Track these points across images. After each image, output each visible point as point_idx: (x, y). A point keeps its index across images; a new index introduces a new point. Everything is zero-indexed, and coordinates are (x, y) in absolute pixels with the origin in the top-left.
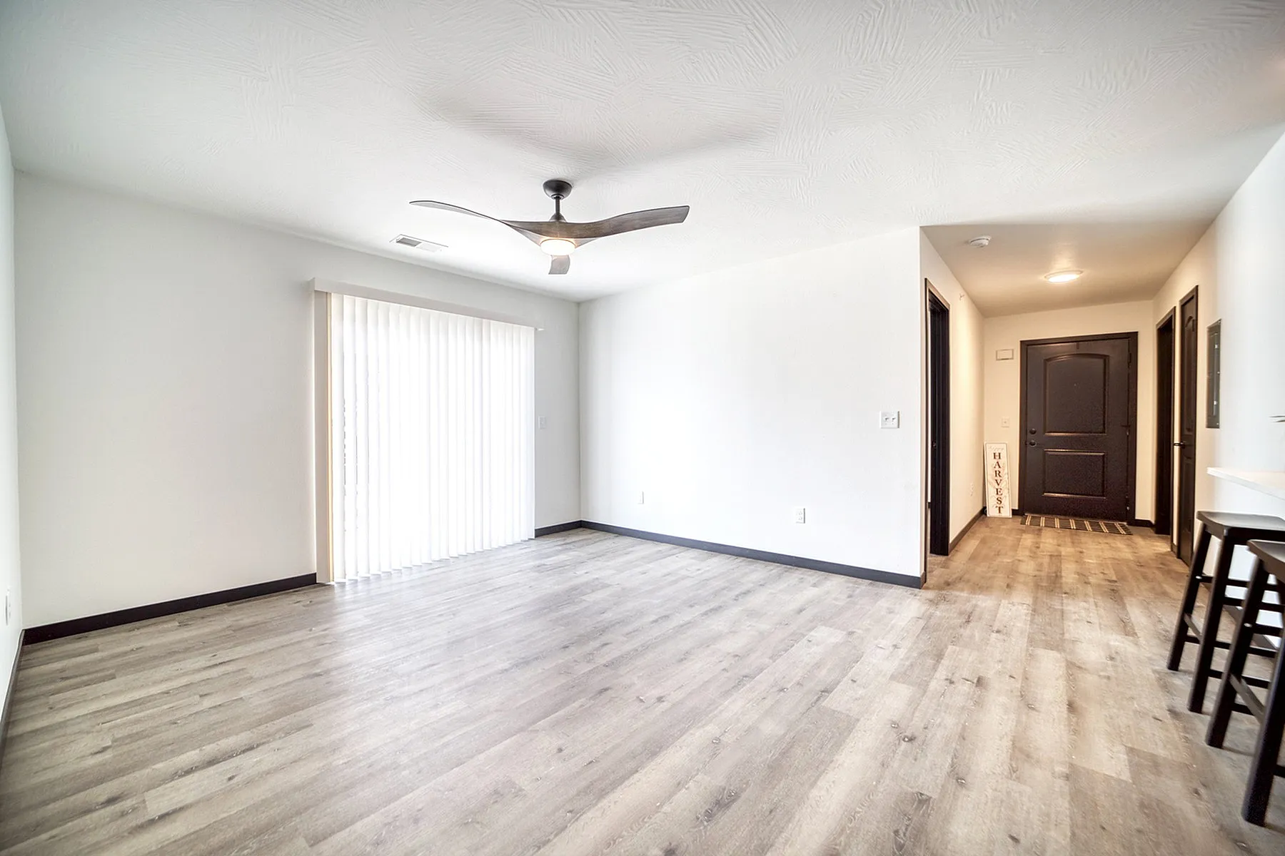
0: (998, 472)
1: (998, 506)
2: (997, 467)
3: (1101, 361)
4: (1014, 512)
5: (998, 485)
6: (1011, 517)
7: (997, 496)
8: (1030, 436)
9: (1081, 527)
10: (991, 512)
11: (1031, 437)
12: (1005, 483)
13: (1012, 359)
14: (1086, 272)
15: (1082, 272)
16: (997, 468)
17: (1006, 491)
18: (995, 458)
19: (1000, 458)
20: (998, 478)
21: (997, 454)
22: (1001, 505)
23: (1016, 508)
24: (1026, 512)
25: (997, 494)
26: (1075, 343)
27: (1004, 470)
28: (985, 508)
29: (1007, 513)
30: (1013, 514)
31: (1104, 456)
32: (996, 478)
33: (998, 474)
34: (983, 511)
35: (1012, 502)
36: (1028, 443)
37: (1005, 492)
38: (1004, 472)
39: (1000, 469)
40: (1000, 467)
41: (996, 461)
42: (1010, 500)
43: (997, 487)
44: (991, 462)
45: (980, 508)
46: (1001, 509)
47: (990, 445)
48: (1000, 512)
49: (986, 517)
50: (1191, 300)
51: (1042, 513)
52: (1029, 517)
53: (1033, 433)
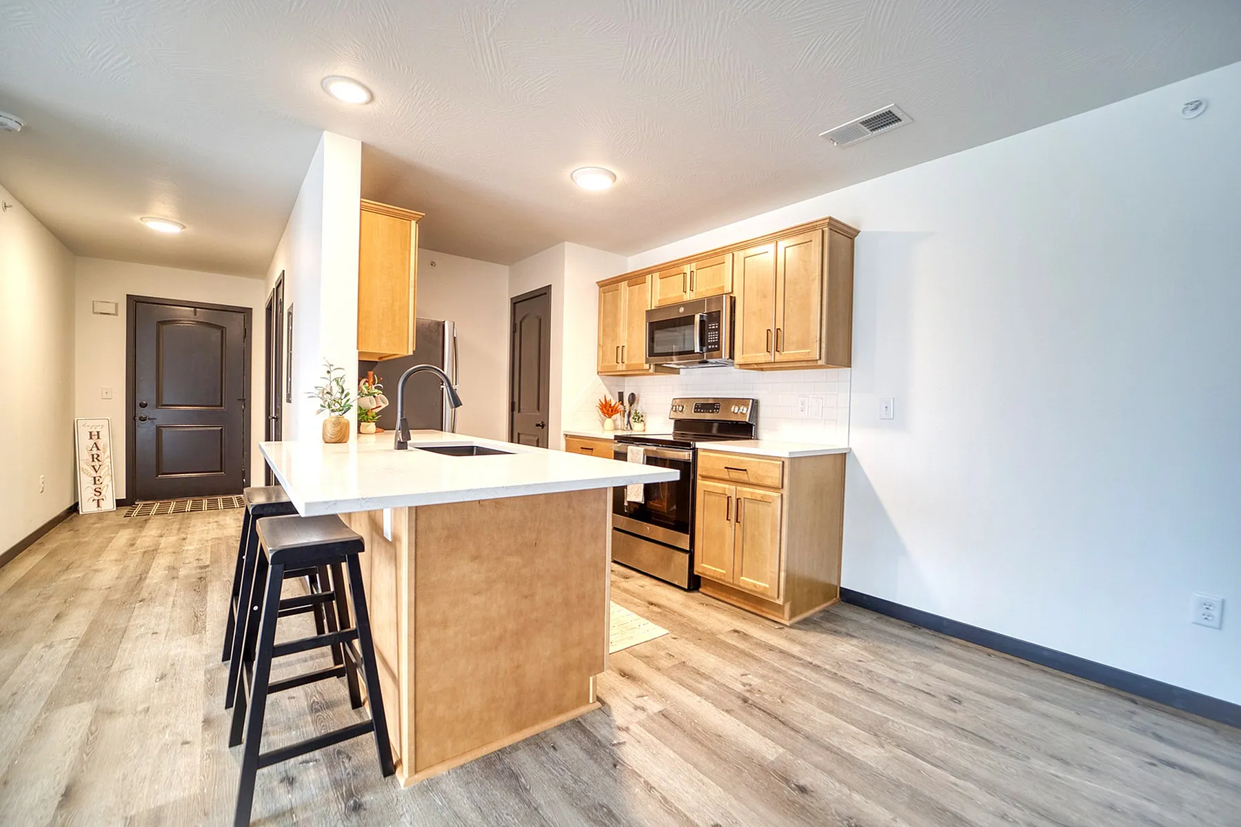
0: (95, 456)
1: (96, 498)
2: (95, 449)
3: (217, 332)
4: (119, 503)
5: (97, 472)
6: (114, 509)
7: (94, 487)
8: (139, 410)
9: (196, 508)
10: (87, 507)
11: (141, 412)
12: (107, 468)
13: (116, 314)
14: (190, 230)
15: (184, 227)
16: (95, 451)
17: (109, 478)
18: (91, 438)
19: (98, 438)
20: (96, 463)
21: (94, 434)
22: (100, 497)
23: (123, 497)
24: (136, 501)
25: (95, 483)
26: (193, 309)
27: (104, 452)
28: (77, 504)
29: (109, 505)
30: (118, 505)
31: (221, 429)
32: (93, 464)
33: (95, 458)
34: (74, 509)
35: (116, 490)
36: (137, 419)
37: (106, 481)
38: (105, 455)
39: (99, 452)
40: (98, 449)
41: (92, 442)
42: (114, 485)
43: (94, 474)
44: (84, 443)
45: (68, 504)
46: (101, 502)
47: (83, 422)
48: (98, 506)
49: (77, 511)
50: (280, 283)
51: (155, 498)
52: (140, 504)
53: (143, 406)
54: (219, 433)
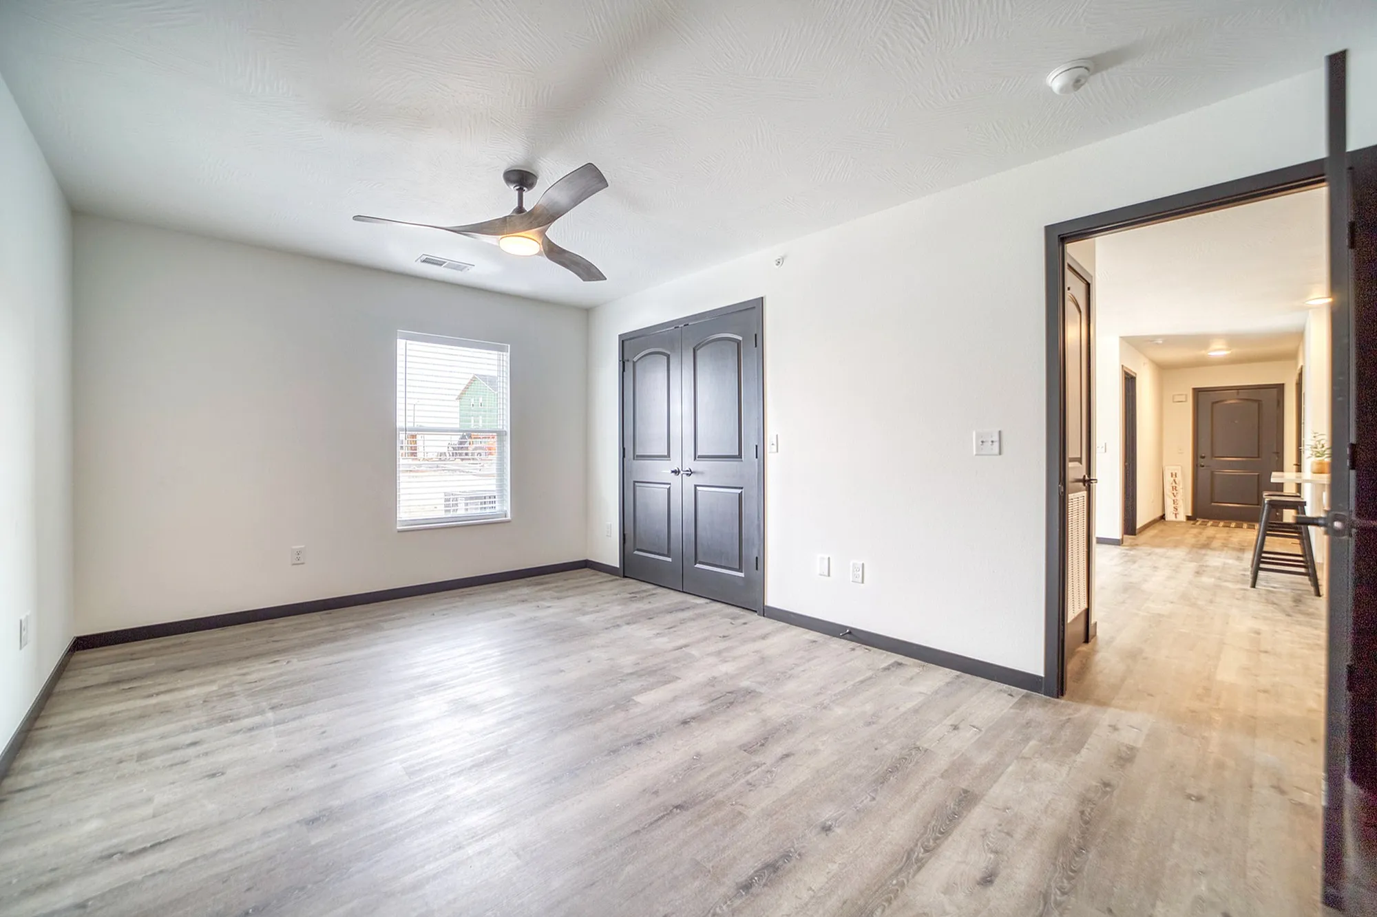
1: (1175, 512)
2: (1174, 483)
3: (1256, 405)
4: (1189, 518)
5: (1175, 496)
6: (1185, 520)
7: (1174, 505)
8: (1200, 460)
10: (1170, 517)
11: (1202, 462)
12: (1180, 495)
13: (1186, 401)
16: (1174, 485)
17: (1181, 501)
18: (1172, 476)
19: (1176, 476)
20: (1175, 492)
21: (1174, 474)
22: (1177, 512)
23: (1190, 514)
24: (1198, 517)
25: (1174, 503)
26: (1236, 391)
27: (1179, 486)
28: (1164, 515)
29: (1182, 518)
31: (1259, 475)
32: (1173, 491)
33: (1174, 488)
34: (1163, 517)
36: (1199, 465)
37: (1180, 503)
38: (1179, 488)
39: (1176, 485)
40: (1176, 483)
41: (1172, 479)
42: (1185, 509)
43: (1174, 498)
44: (1168, 480)
45: (1160, 514)
46: (1178, 514)
47: (1168, 466)
48: (1176, 517)
49: (1164, 519)
50: (1302, 368)
51: (1210, 518)
52: (1200, 521)
53: (1203, 457)
54: (1257, 477)
